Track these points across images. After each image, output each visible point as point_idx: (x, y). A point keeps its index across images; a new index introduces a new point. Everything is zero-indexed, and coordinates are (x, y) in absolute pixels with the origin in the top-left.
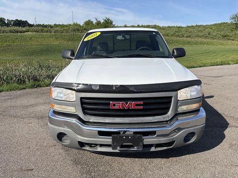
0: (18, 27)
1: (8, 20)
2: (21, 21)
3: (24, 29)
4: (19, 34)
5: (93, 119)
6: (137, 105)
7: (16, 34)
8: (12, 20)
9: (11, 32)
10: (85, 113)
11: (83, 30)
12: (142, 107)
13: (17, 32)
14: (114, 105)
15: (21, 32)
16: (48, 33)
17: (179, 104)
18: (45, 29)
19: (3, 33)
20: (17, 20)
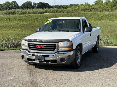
0: (39, 9)
1: (34, 3)
2: (44, 3)
3: (44, 10)
4: (39, 14)
5: (31, 51)
6: (44, 46)
7: (37, 15)
8: (37, 3)
9: (34, 13)
10: (29, 49)
11: (92, 10)
12: (45, 47)
13: (38, 13)
14: (37, 46)
15: (41, 13)
16: (61, 13)
17: (59, 47)
18: (60, 10)
19: (28, 14)
20: (41, 3)
